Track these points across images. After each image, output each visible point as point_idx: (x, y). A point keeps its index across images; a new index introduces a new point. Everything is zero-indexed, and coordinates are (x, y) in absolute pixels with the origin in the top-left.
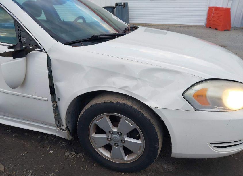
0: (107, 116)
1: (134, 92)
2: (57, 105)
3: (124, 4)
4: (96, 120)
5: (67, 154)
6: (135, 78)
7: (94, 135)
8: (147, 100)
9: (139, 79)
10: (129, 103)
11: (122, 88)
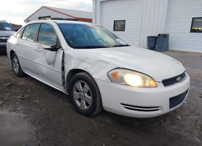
0: (80, 82)
1: (89, 70)
2: (64, 75)
3: (165, 35)
4: (76, 84)
5: (66, 104)
6: (91, 64)
7: (75, 92)
8: (93, 75)
9: (92, 64)
10: (87, 76)
11: (86, 68)
